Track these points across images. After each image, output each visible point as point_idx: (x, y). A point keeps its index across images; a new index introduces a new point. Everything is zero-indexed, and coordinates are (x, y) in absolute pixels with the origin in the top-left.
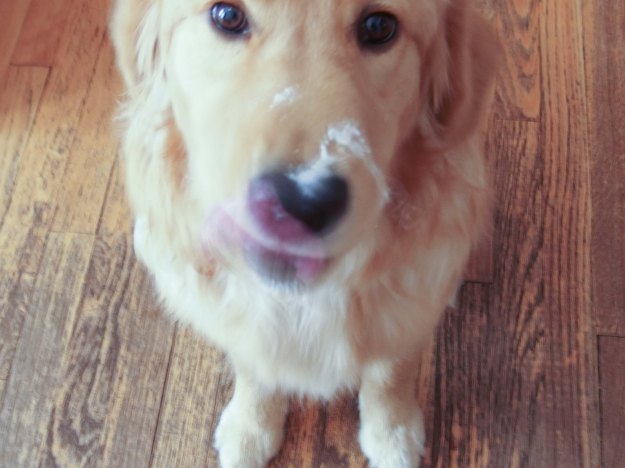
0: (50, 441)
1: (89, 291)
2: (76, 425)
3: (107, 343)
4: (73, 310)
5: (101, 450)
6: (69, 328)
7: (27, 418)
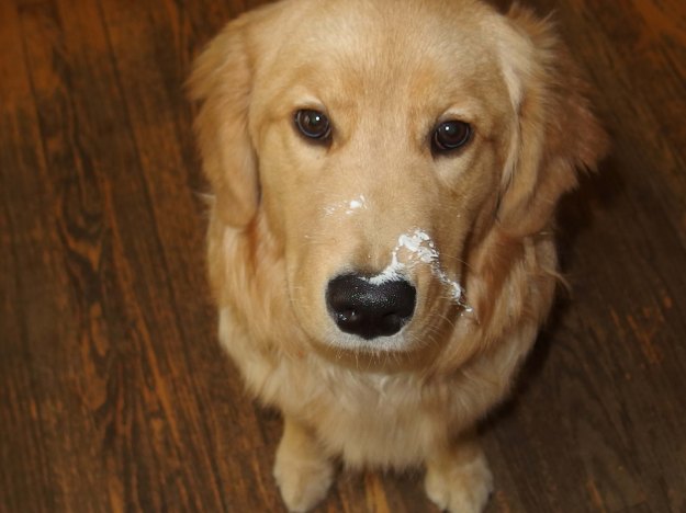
0: (64, 241)
1: (46, 134)
2: (81, 222)
3: (79, 163)
4: (40, 152)
5: (110, 232)
6: (42, 163)
7: (38, 234)
